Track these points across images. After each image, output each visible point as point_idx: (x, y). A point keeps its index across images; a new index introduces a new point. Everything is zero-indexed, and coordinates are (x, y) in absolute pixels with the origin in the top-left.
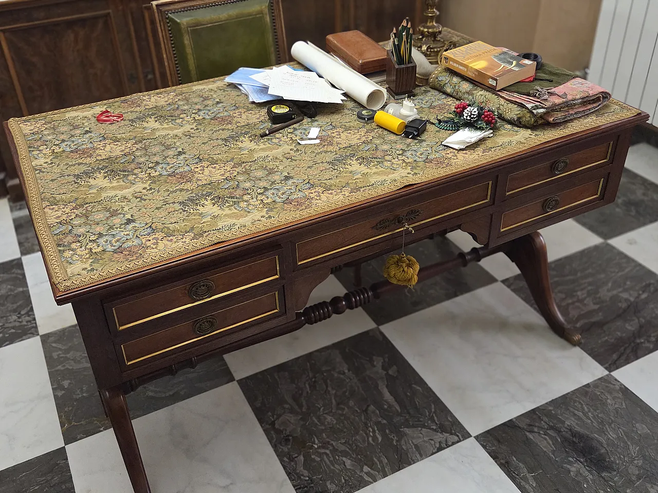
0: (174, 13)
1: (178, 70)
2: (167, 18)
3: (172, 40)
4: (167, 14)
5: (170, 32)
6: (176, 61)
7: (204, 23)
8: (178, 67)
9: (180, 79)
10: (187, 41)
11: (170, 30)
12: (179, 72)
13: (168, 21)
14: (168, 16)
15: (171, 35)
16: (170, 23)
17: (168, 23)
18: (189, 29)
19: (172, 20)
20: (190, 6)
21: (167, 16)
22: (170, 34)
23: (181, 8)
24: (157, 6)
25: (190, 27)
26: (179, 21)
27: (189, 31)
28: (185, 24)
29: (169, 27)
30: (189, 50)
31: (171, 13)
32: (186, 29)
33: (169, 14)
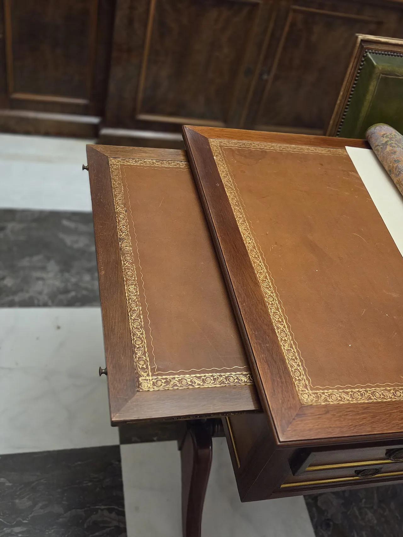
0: (373, 53)
1: (345, 112)
2: (364, 57)
3: (356, 80)
4: (366, 52)
5: (359, 71)
6: (349, 101)
7: (397, 74)
8: (346, 108)
9: (343, 120)
10: (373, 86)
11: (359, 69)
12: (345, 113)
13: (363, 59)
14: (367, 55)
15: (358, 75)
16: (365, 62)
17: (362, 61)
18: (381, 75)
19: (368, 60)
20: (391, 51)
21: (365, 55)
22: (358, 73)
23: (382, 50)
24: (362, 41)
25: (383, 74)
26: (375, 64)
27: (380, 77)
28: (380, 69)
29: (361, 66)
30: (369, 97)
31: (370, 53)
32: (379, 74)
33: (368, 53)
